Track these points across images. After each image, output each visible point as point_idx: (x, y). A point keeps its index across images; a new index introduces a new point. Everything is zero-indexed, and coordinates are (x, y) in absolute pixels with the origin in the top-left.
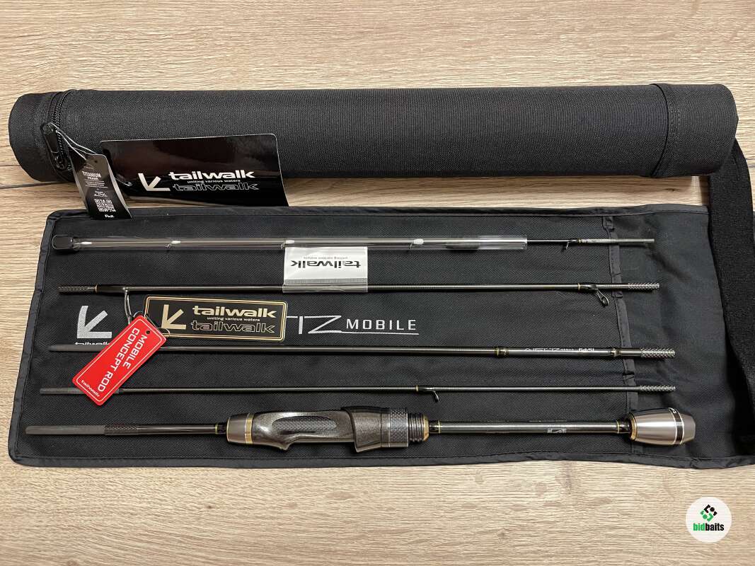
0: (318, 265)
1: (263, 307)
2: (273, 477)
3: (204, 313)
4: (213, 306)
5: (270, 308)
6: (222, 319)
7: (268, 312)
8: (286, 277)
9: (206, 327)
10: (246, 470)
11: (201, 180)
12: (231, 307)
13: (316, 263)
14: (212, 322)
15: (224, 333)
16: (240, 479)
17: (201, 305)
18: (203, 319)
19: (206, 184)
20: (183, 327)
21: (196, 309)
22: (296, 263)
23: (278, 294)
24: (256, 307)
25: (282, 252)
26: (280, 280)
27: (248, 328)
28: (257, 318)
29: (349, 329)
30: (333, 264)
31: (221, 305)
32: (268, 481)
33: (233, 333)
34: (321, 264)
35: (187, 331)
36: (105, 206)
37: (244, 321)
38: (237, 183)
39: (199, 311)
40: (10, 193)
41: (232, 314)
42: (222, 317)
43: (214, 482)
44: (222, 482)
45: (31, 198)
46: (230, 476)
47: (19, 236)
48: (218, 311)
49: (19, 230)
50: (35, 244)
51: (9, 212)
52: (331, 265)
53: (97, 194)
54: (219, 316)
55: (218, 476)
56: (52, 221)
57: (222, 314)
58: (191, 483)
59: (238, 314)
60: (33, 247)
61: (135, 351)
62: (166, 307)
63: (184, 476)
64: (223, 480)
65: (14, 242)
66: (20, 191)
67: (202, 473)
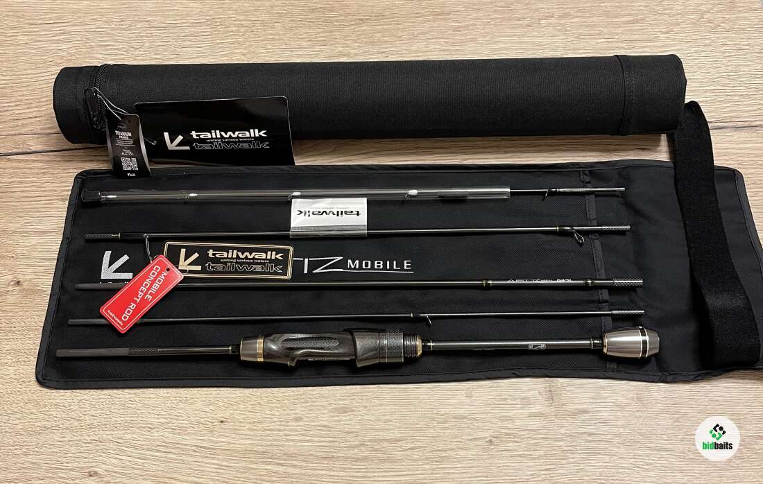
0: (322, 214)
1: (272, 250)
2: (281, 395)
3: (217, 256)
4: (226, 249)
5: (278, 252)
6: (235, 261)
7: (276, 255)
8: (293, 225)
9: (219, 267)
10: (255, 390)
11: (219, 139)
12: (243, 250)
13: (320, 212)
14: (225, 263)
15: (236, 272)
16: (249, 397)
17: (215, 249)
18: (216, 260)
19: (223, 142)
20: (199, 268)
21: (211, 252)
22: (301, 212)
23: (286, 239)
24: (265, 251)
25: (289, 203)
26: (288, 228)
27: (259, 268)
28: (266, 259)
29: (350, 268)
30: (336, 213)
31: (233, 249)
32: (277, 399)
33: (245, 273)
34: (324, 214)
35: (204, 271)
36: (129, 164)
37: (254, 262)
38: (250, 142)
39: (213, 254)
40: (39, 157)
41: (244, 256)
42: (234, 259)
43: (226, 400)
44: (234, 400)
45: (59, 161)
46: (241, 395)
47: (48, 193)
48: (230, 254)
49: (48, 189)
50: (63, 200)
51: (38, 174)
52: (334, 214)
53: (124, 152)
54: (232, 258)
55: (229, 395)
56: (80, 180)
57: (235, 256)
58: (204, 401)
59: (249, 257)
60: (60, 203)
61: (156, 286)
62: (183, 251)
63: (198, 395)
64: (235, 398)
65: (43, 198)
66: (49, 156)
67: (214, 392)
